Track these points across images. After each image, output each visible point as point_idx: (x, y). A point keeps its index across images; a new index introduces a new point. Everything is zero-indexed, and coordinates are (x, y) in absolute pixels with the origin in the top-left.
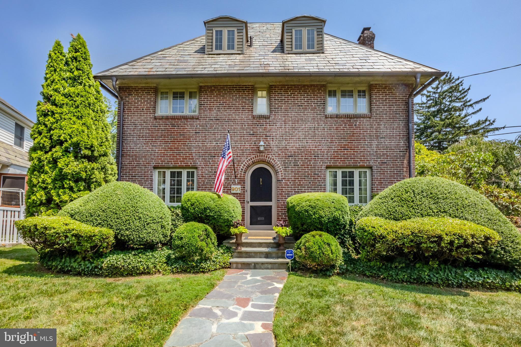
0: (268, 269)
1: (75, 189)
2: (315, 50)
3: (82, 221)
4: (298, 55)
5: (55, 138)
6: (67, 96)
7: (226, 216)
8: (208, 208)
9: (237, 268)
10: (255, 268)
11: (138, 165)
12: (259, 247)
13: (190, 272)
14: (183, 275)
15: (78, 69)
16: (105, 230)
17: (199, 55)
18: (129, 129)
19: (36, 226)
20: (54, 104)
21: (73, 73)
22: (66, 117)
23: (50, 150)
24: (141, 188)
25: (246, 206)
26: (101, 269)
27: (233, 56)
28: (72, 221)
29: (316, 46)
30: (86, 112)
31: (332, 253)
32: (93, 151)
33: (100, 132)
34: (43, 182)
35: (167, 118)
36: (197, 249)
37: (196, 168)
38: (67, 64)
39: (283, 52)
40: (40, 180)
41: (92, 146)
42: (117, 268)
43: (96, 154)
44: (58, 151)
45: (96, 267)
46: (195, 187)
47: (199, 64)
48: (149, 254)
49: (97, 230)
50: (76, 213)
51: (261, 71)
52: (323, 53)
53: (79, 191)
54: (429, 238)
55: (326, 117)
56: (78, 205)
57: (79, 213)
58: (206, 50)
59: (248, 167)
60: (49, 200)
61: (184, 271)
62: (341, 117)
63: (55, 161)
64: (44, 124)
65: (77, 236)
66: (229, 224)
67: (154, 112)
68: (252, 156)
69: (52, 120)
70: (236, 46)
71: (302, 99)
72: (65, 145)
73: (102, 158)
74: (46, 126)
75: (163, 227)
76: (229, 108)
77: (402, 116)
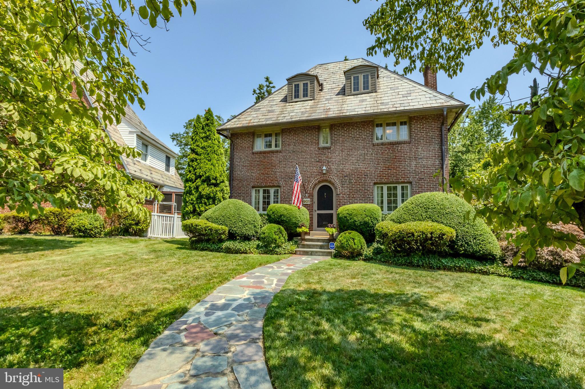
0: (320, 255)
1: (208, 204)
2: (370, 90)
3: (213, 222)
4: (356, 96)
5: (198, 174)
6: (203, 148)
7: (294, 220)
8: (283, 215)
9: (300, 254)
10: (311, 255)
11: (243, 185)
12: (317, 242)
13: (269, 254)
14: (265, 255)
15: (209, 131)
16: (224, 227)
17: (283, 104)
18: (236, 162)
19: (192, 224)
20: (197, 154)
21: (206, 133)
22: (203, 161)
23: (195, 181)
24: (243, 203)
25: (314, 214)
26: (222, 249)
27: (307, 102)
28: (208, 222)
29: (370, 87)
30: (213, 156)
31: (355, 244)
32: (216, 180)
33: (220, 167)
34: (192, 200)
35: (261, 153)
36: (273, 240)
37: (280, 187)
38: (203, 129)
39: (344, 94)
40: (190, 199)
41: (216, 178)
42: (230, 248)
43: (218, 182)
44: (199, 182)
45: (219, 248)
46: (279, 200)
47: (282, 112)
48: (247, 242)
49: (220, 227)
50: (209, 218)
51: (322, 116)
52: (376, 92)
53: (209, 204)
54: (407, 234)
55: (374, 146)
56: (210, 213)
57: (211, 217)
58: (288, 99)
59: (315, 185)
60: (195, 210)
61: (266, 253)
62: (386, 145)
63: (197, 188)
64: (192, 166)
65: (211, 230)
66: (297, 226)
67: (253, 148)
68: (318, 177)
69: (196, 164)
70: (309, 94)
71: (355, 133)
72: (203, 178)
73: (221, 184)
74: (193, 167)
75: (255, 226)
76: (302, 143)
77: (437, 140)
